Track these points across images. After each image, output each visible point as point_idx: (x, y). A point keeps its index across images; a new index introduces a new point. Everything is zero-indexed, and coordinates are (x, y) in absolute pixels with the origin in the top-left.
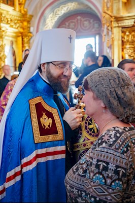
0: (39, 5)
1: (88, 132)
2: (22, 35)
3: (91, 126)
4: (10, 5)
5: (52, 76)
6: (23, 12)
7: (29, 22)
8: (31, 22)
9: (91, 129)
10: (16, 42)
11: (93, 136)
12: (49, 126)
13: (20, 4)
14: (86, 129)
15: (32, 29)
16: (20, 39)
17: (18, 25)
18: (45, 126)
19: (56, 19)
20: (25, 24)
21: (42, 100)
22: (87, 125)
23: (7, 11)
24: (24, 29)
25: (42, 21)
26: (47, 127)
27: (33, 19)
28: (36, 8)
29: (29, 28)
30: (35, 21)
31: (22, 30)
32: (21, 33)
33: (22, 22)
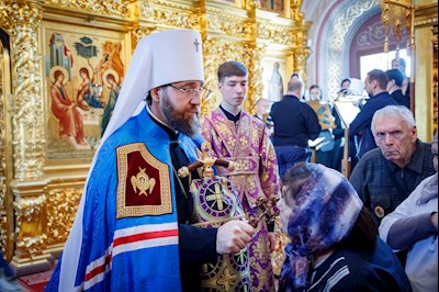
0: (322, 5)
1: (204, 207)
2: (294, 53)
3: (210, 198)
4: (277, 11)
5: (172, 109)
6: (297, 18)
7: (305, 32)
8: (309, 32)
9: (210, 203)
10: (285, 63)
11: (214, 214)
12: (148, 191)
13: (293, 7)
14: (202, 201)
15: (309, 43)
16: (291, 58)
17: (287, 38)
18: (138, 191)
19: (351, 22)
20: (300, 35)
21: (144, 148)
22: (204, 195)
23: (268, 20)
24: (297, 44)
25: (326, 28)
26: (143, 191)
27: (312, 27)
28: (317, 10)
29: (306, 41)
30: (315, 29)
31: (294, 46)
32: (293, 50)
33: (295, 32)
